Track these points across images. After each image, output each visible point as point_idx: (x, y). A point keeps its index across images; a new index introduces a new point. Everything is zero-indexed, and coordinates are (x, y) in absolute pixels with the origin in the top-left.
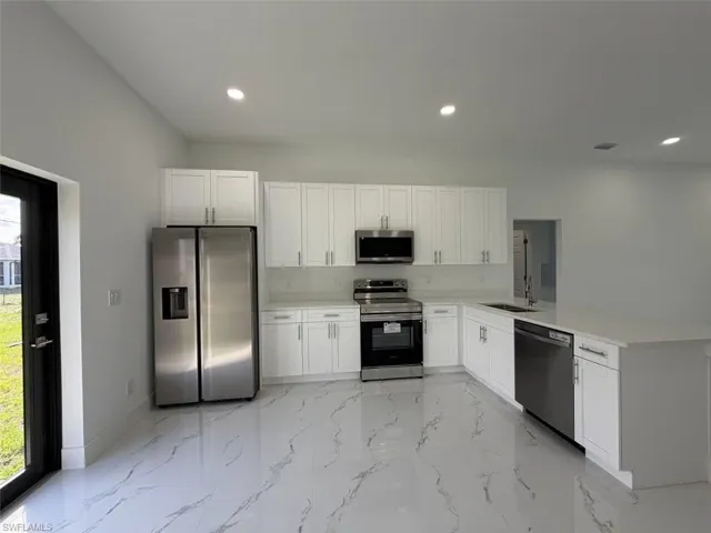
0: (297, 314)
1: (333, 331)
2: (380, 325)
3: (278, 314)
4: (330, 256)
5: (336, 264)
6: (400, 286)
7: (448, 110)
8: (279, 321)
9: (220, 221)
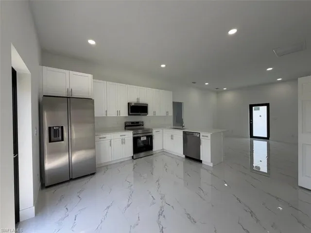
0: (109, 136)
1: (123, 142)
2: (140, 138)
3: (101, 136)
4: (119, 112)
5: (121, 115)
6: (141, 124)
7: (163, 66)
8: (102, 139)
9: (75, 95)
